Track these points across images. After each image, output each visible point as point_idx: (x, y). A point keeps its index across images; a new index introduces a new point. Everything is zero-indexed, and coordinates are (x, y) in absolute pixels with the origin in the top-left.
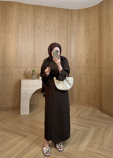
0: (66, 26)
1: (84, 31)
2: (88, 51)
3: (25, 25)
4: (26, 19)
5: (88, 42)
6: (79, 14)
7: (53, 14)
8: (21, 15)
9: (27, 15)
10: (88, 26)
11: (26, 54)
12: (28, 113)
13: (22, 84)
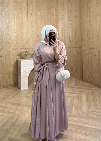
0: (53, 13)
1: (67, 18)
2: (70, 34)
3: (20, 11)
4: (21, 6)
5: (70, 27)
6: (63, 3)
7: (43, 3)
8: (16, 1)
9: (21, 2)
10: (70, 14)
11: (21, 37)
12: (28, 88)
13: (22, 64)
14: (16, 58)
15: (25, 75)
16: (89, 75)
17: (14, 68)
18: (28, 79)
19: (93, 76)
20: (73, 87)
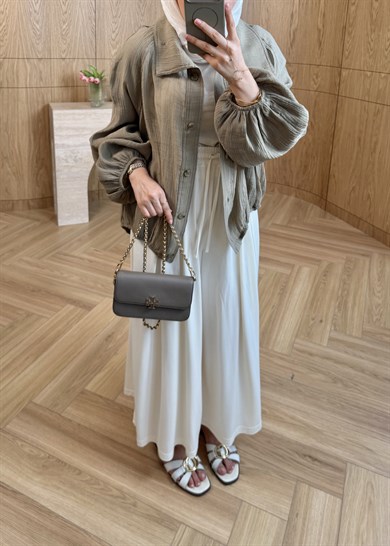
12: (86, 220)
13: (56, 124)
14: (40, 99)
15: (75, 170)
16: (354, 188)
17: (35, 139)
18: (86, 185)
19: (369, 197)
20: (275, 235)
